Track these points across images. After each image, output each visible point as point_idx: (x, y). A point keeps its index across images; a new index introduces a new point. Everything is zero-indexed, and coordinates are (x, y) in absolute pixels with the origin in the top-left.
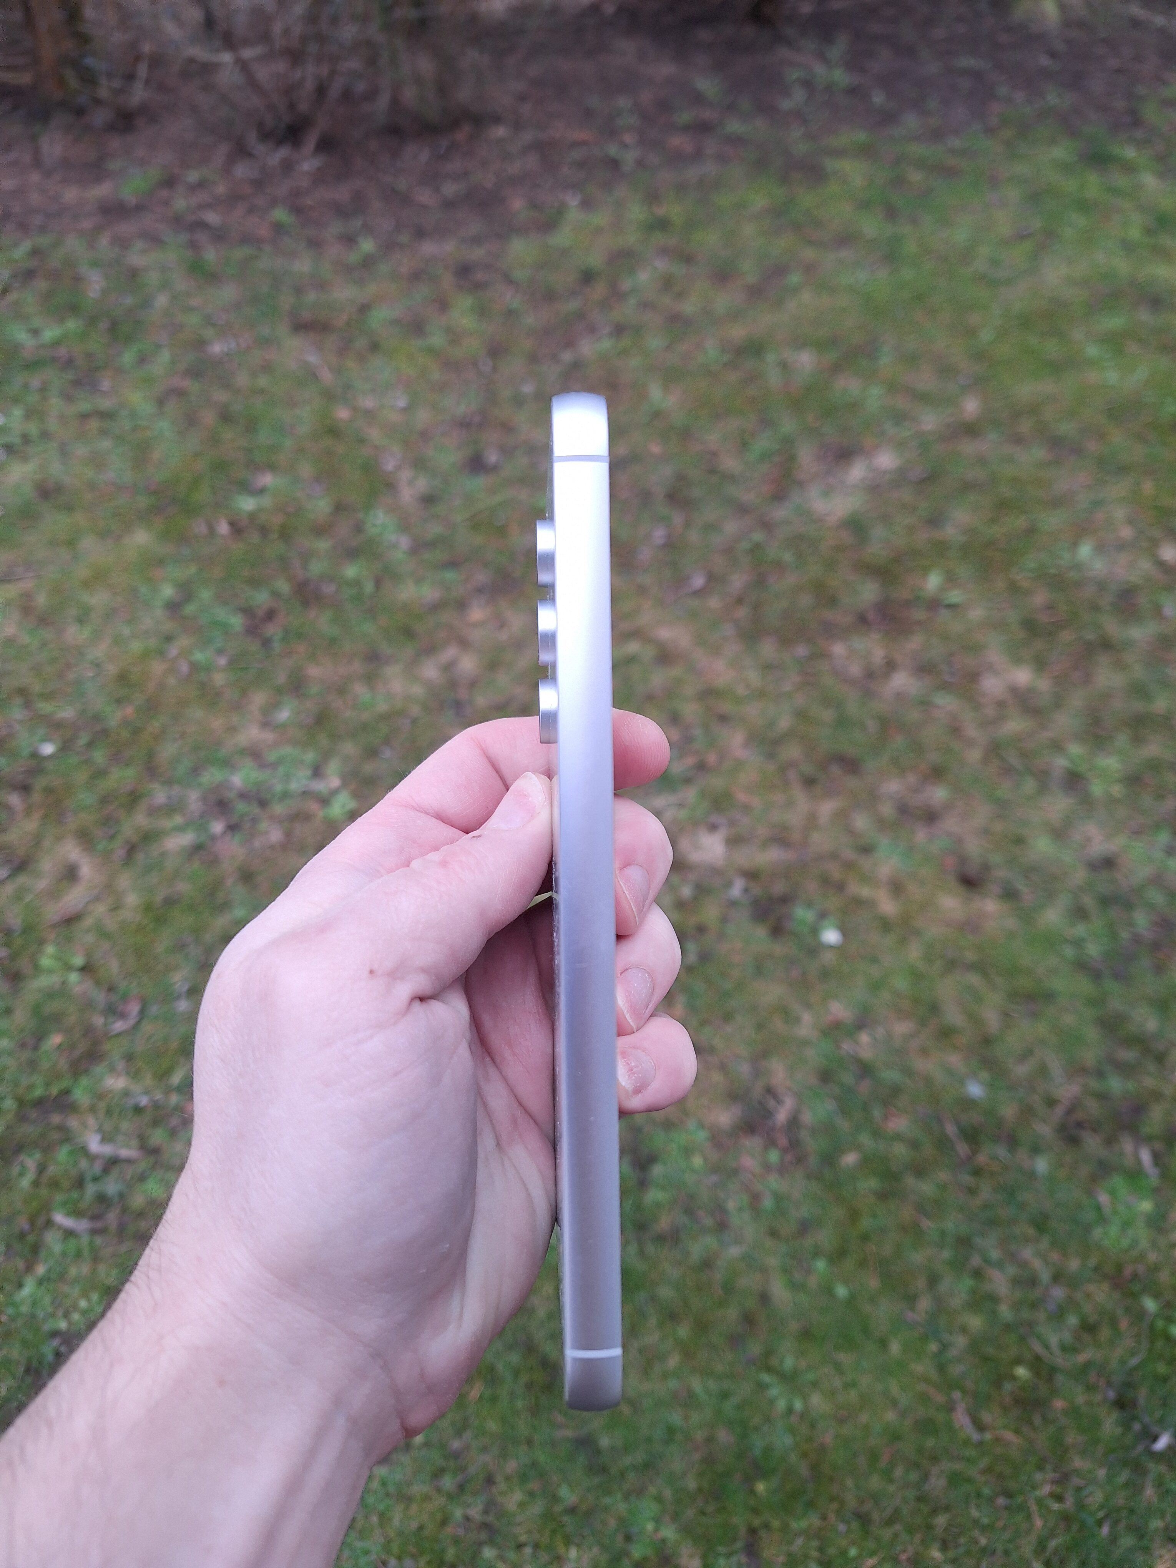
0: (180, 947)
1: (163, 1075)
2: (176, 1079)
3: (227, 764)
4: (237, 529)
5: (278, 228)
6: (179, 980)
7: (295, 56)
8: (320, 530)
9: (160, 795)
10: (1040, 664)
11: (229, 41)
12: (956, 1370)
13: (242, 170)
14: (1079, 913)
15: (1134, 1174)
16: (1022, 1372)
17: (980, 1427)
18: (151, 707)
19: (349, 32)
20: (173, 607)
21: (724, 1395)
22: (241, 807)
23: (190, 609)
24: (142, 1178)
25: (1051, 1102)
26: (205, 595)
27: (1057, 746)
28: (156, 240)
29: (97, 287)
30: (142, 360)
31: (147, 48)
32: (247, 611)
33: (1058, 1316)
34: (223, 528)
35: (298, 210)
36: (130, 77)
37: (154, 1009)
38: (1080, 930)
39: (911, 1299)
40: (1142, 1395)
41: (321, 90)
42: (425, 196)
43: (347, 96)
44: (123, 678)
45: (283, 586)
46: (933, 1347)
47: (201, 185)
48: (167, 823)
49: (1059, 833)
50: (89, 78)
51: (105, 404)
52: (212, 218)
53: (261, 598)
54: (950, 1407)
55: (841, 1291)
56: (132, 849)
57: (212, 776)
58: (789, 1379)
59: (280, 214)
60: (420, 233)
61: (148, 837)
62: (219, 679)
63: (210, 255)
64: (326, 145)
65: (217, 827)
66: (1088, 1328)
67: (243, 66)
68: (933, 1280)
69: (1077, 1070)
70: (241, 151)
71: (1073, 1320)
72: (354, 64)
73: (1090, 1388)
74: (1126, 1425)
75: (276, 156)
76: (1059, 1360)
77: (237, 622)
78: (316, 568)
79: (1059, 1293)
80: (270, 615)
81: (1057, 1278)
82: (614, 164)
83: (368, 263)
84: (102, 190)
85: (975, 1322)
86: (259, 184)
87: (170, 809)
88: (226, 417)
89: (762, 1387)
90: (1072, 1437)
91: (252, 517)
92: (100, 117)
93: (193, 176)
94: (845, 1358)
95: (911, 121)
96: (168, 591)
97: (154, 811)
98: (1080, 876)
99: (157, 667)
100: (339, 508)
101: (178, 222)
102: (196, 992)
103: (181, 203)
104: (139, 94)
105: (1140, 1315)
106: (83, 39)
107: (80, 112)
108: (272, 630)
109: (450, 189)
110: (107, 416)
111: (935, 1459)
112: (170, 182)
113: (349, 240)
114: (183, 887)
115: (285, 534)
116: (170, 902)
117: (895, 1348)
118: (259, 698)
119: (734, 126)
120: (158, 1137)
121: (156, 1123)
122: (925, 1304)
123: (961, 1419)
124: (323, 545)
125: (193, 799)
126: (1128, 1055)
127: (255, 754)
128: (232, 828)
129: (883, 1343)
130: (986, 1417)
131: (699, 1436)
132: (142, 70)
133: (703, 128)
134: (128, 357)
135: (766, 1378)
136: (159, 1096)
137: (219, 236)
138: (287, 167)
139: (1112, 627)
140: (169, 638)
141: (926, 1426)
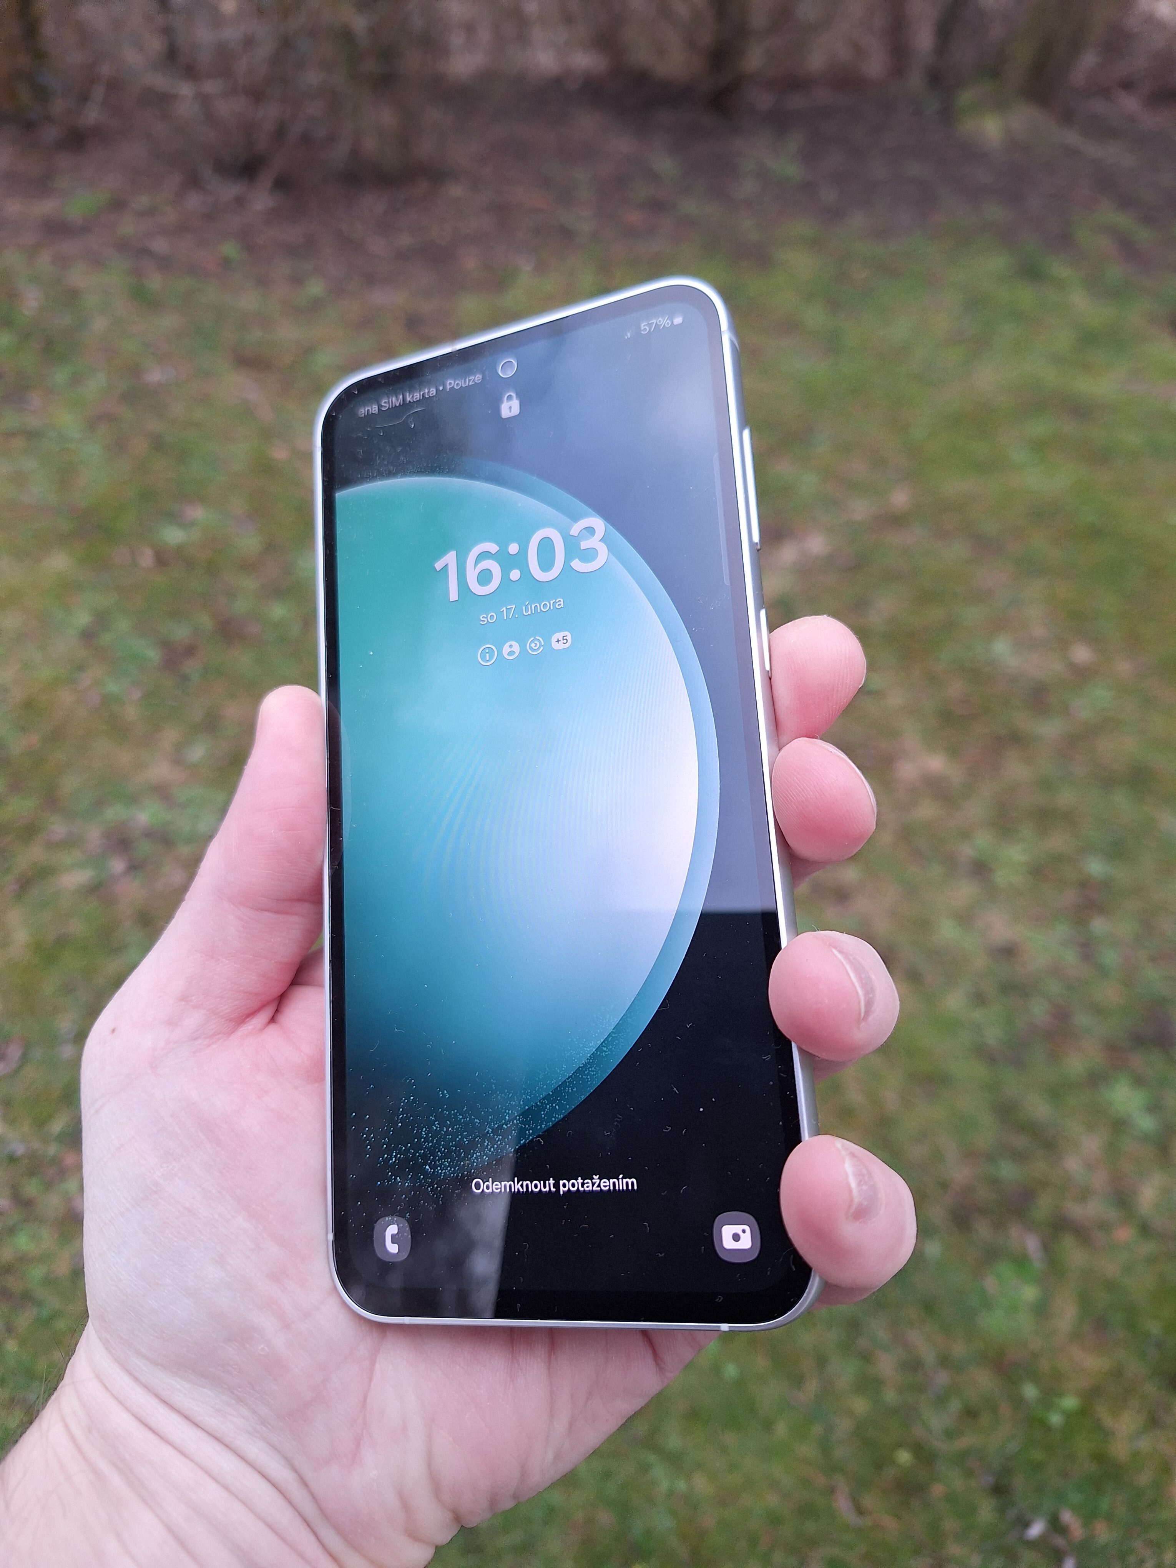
0: (68, 989)
1: (41, 1123)
2: (57, 1126)
3: (133, 800)
4: (162, 559)
5: (226, 263)
6: (65, 1024)
7: (257, 95)
8: (248, 566)
9: (58, 828)
10: (954, 752)
11: (191, 72)
12: (840, 1453)
13: (194, 201)
14: (979, 999)
15: (1021, 1261)
16: (904, 1457)
17: (860, 1511)
18: (56, 736)
19: (313, 78)
20: (88, 636)
21: (607, 1475)
22: (144, 848)
23: (106, 639)
24: (12, 1231)
25: (944, 1186)
26: (123, 625)
27: (965, 834)
28: (97, 262)
29: (34, 304)
30: (76, 380)
31: (106, 70)
32: (167, 645)
33: (941, 1400)
34: (147, 558)
35: (250, 248)
36: (84, 98)
37: (38, 1053)
38: (978, 1015)
39: (798, 1380)
40: (1018, 1482)
41: (280, 132)
42: (378, 245)
43: (306, 139)
44: (29, 705)
45: (206, 621)
46: (817, 1429)
47: (150, 212)
48: (67, 858)
49: (965, 918)
50: (42, 94)
51: (33, 422)
52: (160, 245)
53: (180, 632)
54: (831, 1491)
55: (731, 1371)
56: (25, 884)
57: (114, 813)
58: (674, 1460)
59: (230, 249)
60: (370, 280)
61: (43, 873)
62: (131, 713)
63: (155, 282)
64: (282, 184)
65: (117, 865)
66: (970, 1414)
67: (204, 100)
68: (822, 1361)
69: (970, 1154)
70: (193, 181)
71: (955, 1405)
72: (314, 108)
73: (969, 1473)
74: (1002, 1510)
75: (229, 190)
76: (940, 1445)
77: (153, 655)
78: (241, 606)
79: (943, 1378)
80: (190, 651)
81: (945, 1361)
82: (567, 234)
83: (315, 306)
84: (46, 207)
85: (860, 1405)
86: (211, 216)
87: (70, 843)
88: (158, 445)
89: (645, 1468)
90: (949, 1524)
91: (179, 549)
92: (50, 134)
93: (143, 201)
94: (730, 1438)
95: (857, 220)
96: (83, 619)
97: (51, 846)
98: (980, 962)
99: (66, 697)
100: (270, 547)
101: (123, 246)
102: (81, 1037)
103: (128, 226)
104: (92, 115)
105: (1018, 1401)
106: (39, 55)
107: (29, 126)
108: (192, 667)
109: (405, 240)
110: (32, 435)
111: (813, 1543)
112: (118, 205)
113: (297, 280)
114: (77, 927)
115: (212, 569)
116: (62, 942)
117: (781, 1429)
118: (171, 735)
119: (690, 206)
120: (31, 1188)
121: (32, 1172)
122: (812, 1386)
123: (842, 1504)
124: (250, 583)
125: (94, 835)
126: (1020, 1141)
127: (162, 792)
128: (134, 867)
129: (768, 1425)
130: (869, 1501)
131: (580, 1516)
132: (99, 92)
133: (657, 206)
134: (60, 376)
135: (652, 1458)
136: (36, 1145)
137: (165, 264)
138: (240, 202)
139: (1024, 721)
140: (81, 668)
141: (806, 1511)
